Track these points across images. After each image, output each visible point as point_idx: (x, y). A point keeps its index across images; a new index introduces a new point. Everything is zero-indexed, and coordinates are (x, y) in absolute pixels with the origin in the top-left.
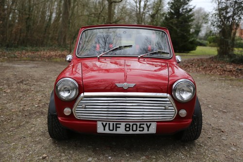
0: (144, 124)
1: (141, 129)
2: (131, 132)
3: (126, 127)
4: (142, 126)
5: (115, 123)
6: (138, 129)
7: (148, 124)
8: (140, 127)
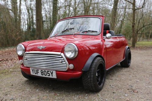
0: (49, 71)
1: (49, 75)
2: (44, 76)
3: (41, 73)
4: (48, 72)
5: (37, 69)
6: (47, 74)
7: (52, 71)
8: (48, 73)
